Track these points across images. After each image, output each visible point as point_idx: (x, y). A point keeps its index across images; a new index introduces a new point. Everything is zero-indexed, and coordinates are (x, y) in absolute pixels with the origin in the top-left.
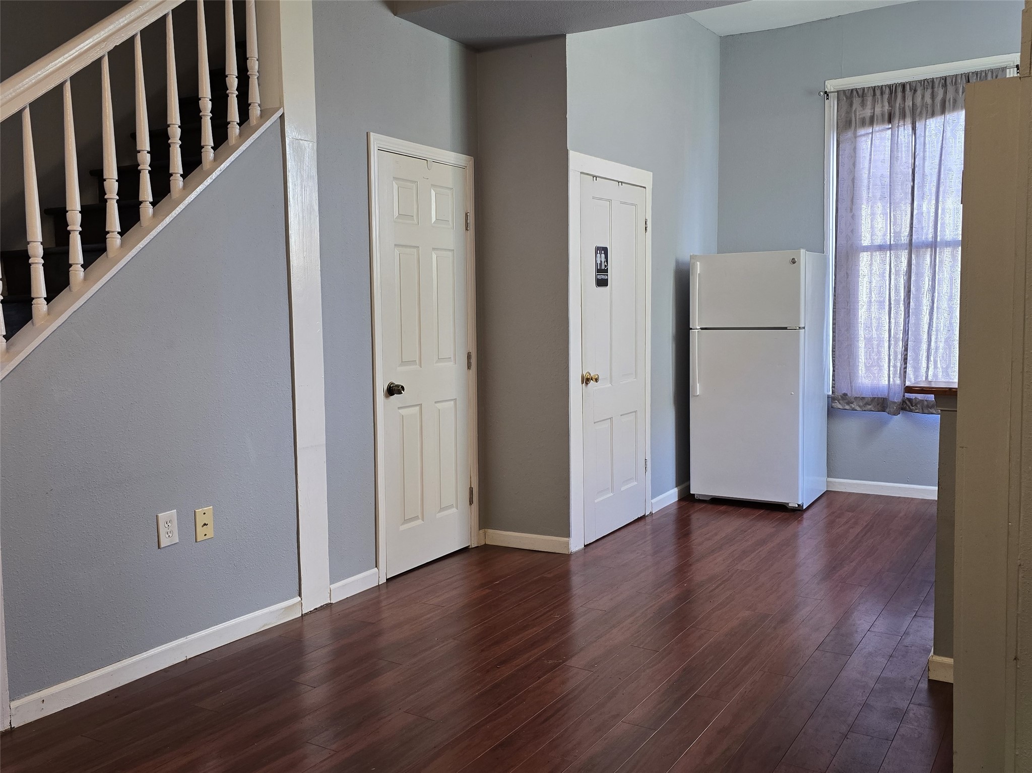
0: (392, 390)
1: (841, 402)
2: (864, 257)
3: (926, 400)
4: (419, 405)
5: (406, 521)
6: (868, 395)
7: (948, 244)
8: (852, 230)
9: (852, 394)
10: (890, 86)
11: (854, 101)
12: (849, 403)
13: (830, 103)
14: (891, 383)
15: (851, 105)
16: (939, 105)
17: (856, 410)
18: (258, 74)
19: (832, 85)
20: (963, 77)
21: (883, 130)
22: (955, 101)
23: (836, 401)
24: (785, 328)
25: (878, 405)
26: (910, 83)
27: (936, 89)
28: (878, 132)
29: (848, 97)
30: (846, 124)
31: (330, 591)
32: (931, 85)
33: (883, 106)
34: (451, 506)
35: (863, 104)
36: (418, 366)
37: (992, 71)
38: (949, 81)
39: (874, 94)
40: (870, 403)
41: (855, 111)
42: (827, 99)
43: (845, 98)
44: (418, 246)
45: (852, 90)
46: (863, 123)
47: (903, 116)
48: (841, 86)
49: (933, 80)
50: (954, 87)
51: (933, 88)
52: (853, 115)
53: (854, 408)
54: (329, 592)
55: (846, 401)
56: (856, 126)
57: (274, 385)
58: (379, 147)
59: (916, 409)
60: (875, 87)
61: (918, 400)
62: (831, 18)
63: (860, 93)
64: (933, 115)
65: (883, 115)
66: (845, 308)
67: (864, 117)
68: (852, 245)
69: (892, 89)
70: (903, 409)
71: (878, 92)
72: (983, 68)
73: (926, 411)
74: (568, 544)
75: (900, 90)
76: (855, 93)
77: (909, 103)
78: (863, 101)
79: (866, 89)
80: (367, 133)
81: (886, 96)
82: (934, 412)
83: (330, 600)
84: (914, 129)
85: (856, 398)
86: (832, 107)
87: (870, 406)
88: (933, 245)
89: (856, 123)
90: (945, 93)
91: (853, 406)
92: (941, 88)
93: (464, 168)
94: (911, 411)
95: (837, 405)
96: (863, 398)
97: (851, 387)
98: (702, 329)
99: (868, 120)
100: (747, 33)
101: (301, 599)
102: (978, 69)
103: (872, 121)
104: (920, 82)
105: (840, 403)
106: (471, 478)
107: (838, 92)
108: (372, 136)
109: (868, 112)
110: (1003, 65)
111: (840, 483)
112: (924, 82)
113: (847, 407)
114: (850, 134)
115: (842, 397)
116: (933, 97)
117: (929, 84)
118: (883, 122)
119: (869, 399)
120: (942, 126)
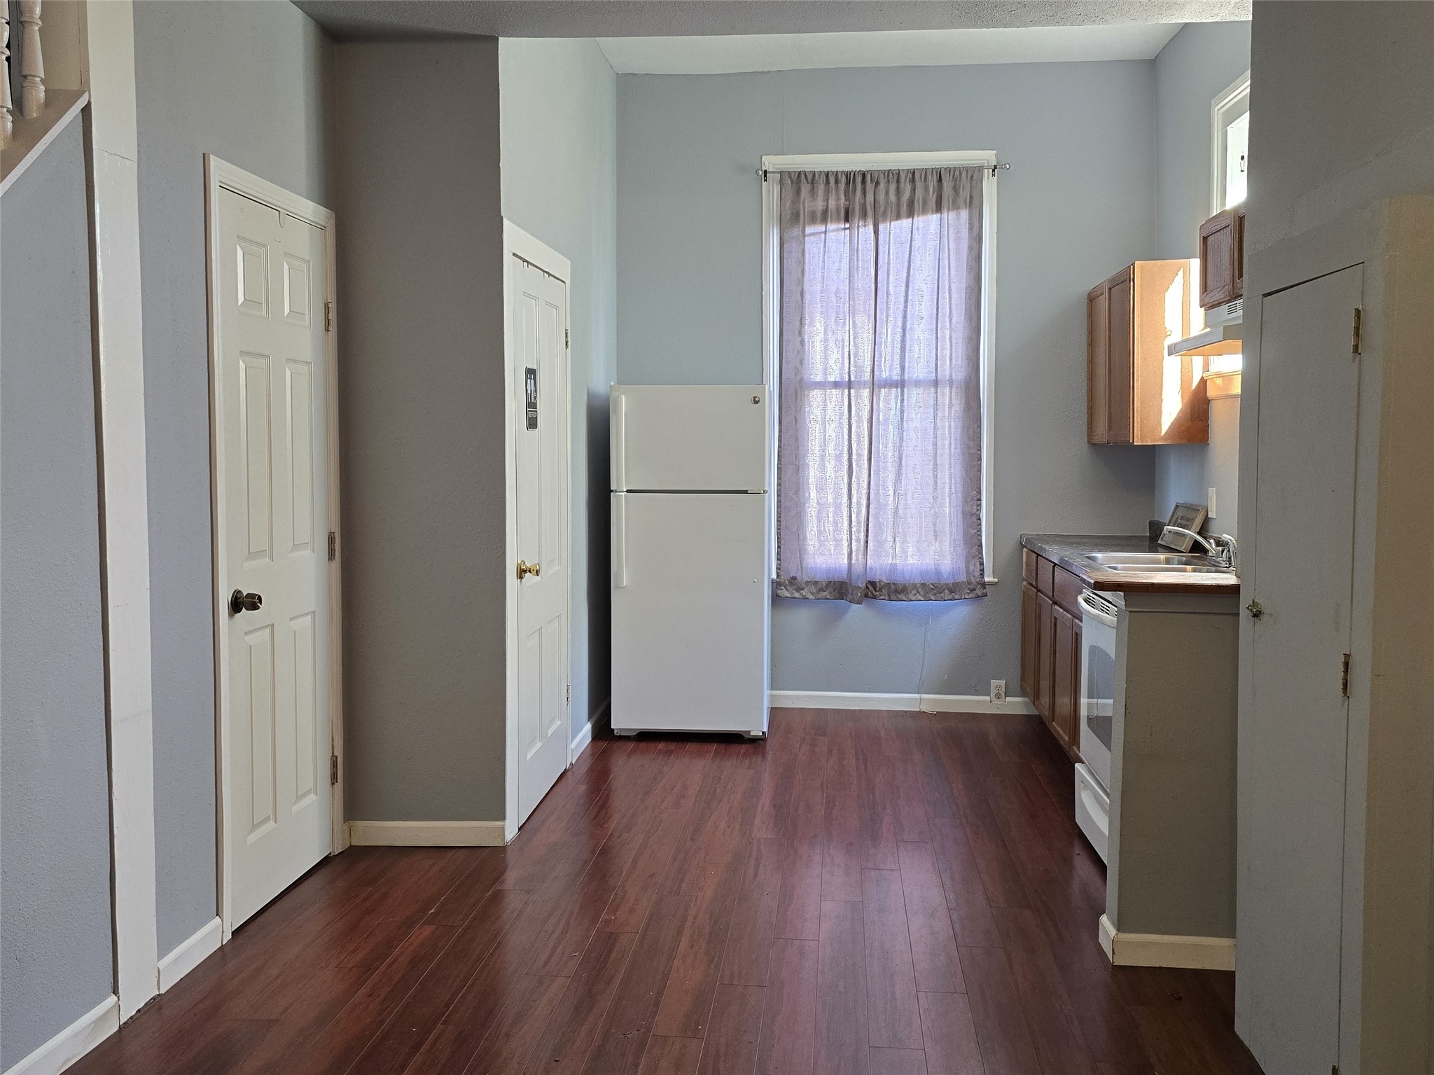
0: (239, 603)
1: (788, 588)
2: (815, 397)
3: (894, 584)
4: (269, 626)
5: (255, 827)
6: (822, 578)
7: (918, 383)
8: (801, 360)
9: (803, 577)
10: (847, 174)
11: (803, 189)
12: (799, 589)
13: (769, 185)
14: (853, 562)
15: (798, 192)
16: (905, 205)
17: (808, 599)
18: (40, 23)
19: (771, 162)
20: (934, 172)
21: (837, 230)
22: (925, 202)
23: (783, 588)
24: (746, 492)
25: (835, 590)
26: (871, 172)
27: (902, 185)
28: (832, 231)
29: (796, 181)
30: (792, 219)
31: (159, 972)
32: (896, 178)
33: (838, 199)
34: (309, 792)
35: (813, 191)
36: (267, 560)
37: (967, 169)
38: (917, 176)
39: (828, 182)
40: (825, 589)
41: (804, 203)
42: (765, 180)
43: (789, 182)
44: (268, 354)
45: (800, 173)
46: (813, 219)
47: (864, 215)
48: (783, 164)
49: (898, 173)
50: (923, 184)
51: (898, 181)
52: (802, 207)
53: (805, 596)
54: (157, 975)
55: (796, 587)
56: (804, 222)
57: (75, 609)
58: (220, 182)
59: (881, 595)
60: (828, 172)
61: (883, 583)
62: (769, 72)
63: (810, 178)
64: (898, 217)
65: (838, 211)
66: (793, 464)
67: (814, 211)
68: (801, 380)
69: (850, 178)
70: (866, 596)
71: (832, 180)
72: (957, 163)
73: (893, 597)
74: (503, 829)
75: (859, 180)
76: (803, 176)
77: (870, 198)
78: (813, 188)
79: (816, 173)
80: (204, 154)
81: (842, 185)
82: (904, 598)
83: (159, 989)
84: (876, 232)
85: (807, 583)
86: (771, 193)
87: (825, 593)
88: (901, 384)
89: (804, 218)
90: (914, 190)
91: (804, 594)
92: (908, 184)
93: (323, 228)
94: (875, 597)
95: (784, 593)
96: (816, 583)
97: (802, 568)
98: (628, 491)
99: (819, 215)
100: (655, 75)
101: (118, 998)
102: (951, 164)
103: (824, 217)
104: (884, 172)
105: (787, 590)
106: (333, 740)
107: (781, 173)
108: (214, 161)
109: (820, 205)
110: (978, 163)
111: (786, 697)
112: (888, 173)
113: (797, 595)
114: (796, 232)
115: (789, 582)
116: (898, 192)
117: (894, 176)
118: (838, 220)
119: (824, 583)
120: (910, 233)
